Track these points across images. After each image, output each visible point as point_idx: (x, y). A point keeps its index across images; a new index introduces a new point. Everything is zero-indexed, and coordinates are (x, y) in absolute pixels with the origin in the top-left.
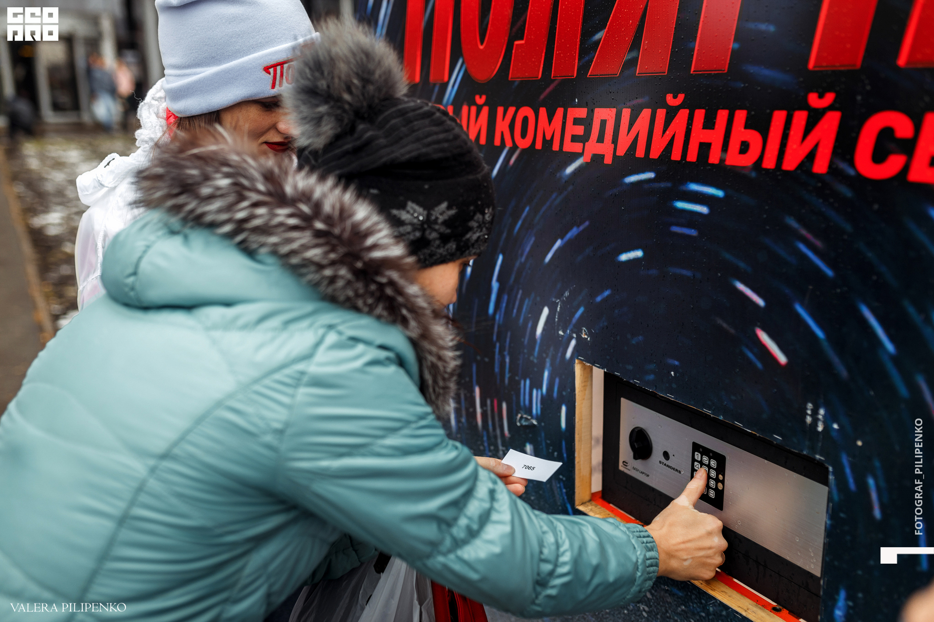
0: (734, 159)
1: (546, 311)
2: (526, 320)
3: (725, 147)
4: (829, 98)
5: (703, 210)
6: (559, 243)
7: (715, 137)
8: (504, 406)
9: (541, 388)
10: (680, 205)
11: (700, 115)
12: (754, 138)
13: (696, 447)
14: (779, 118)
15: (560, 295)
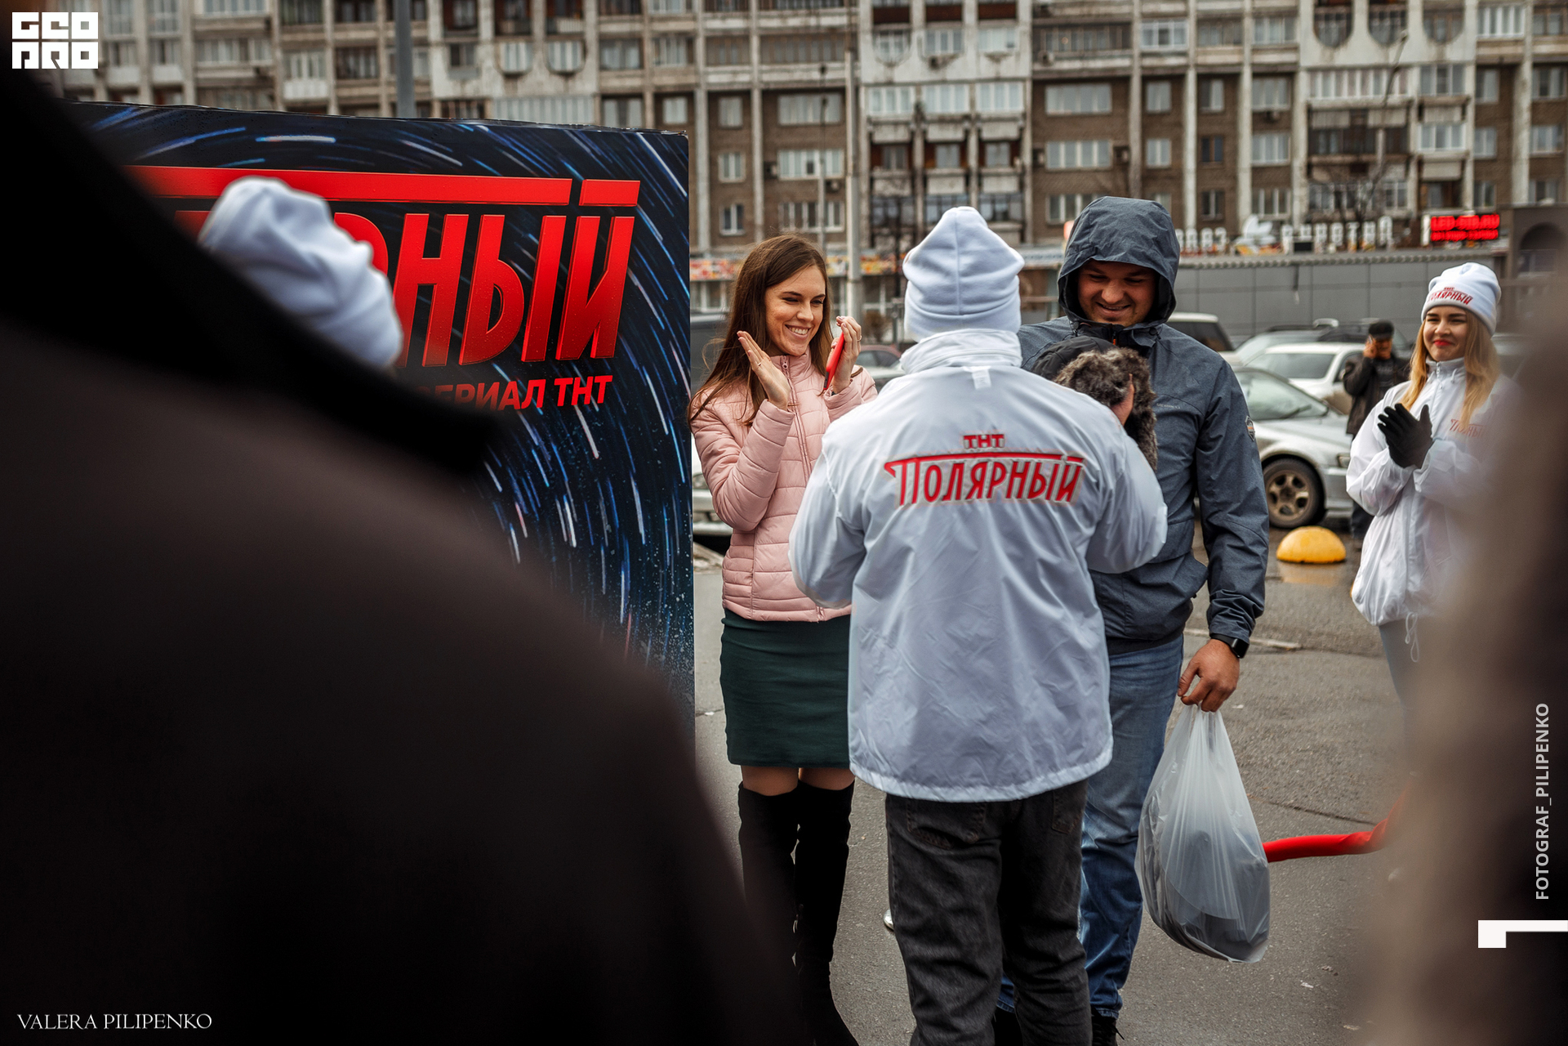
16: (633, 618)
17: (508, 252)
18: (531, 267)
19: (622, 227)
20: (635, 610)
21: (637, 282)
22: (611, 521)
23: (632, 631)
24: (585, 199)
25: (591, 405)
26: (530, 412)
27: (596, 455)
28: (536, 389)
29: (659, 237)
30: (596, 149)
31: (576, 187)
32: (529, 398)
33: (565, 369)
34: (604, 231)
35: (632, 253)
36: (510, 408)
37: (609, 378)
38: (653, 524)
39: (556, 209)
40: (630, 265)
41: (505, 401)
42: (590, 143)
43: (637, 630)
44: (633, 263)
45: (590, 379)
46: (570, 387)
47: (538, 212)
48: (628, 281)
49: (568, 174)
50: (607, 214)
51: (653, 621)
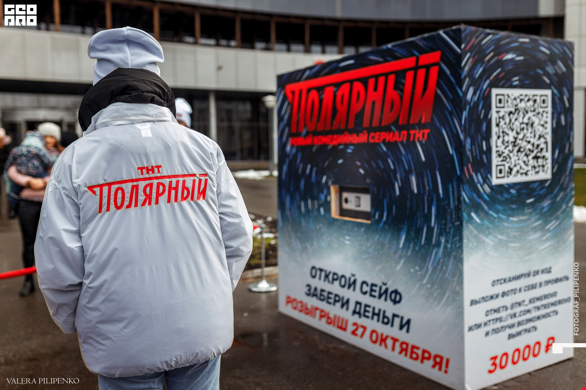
0: (355, 142)
1: (326, 177)
3: (354, 140)
4: (366, 131)
5: (351, 151)
7: (352, 138)
9: (324, 194)
10: (348, 151)
12: (357, 138)
13: (356, 197)
14: (360, 135)
15: (328, 173)
16: (437, 226)
17: (396, 87)
18: (402, 91)
19: (434, 71)
21: (439, 92)
22: (429, 185)
23: (437, 231)
25: (422, 141)
26: (402, 143)
27: (423, 159)
28: (404, 135)
29: (448, 72)
30: (425, 43)
31: (418, 59)
32: (401, 138)
33: (413, 127)
36: (396, 142)
37: (428, 131)
38: (446, 190)
39: (411, 69)
41: (395, 139)
42: (423, 42)
44: (439, 85)
45: (422, 131)
46: (415, 135)
47: (405, 71)
48: (436, 93)
49: (414, 55)
50: (427, 67)
51: (445, 229)
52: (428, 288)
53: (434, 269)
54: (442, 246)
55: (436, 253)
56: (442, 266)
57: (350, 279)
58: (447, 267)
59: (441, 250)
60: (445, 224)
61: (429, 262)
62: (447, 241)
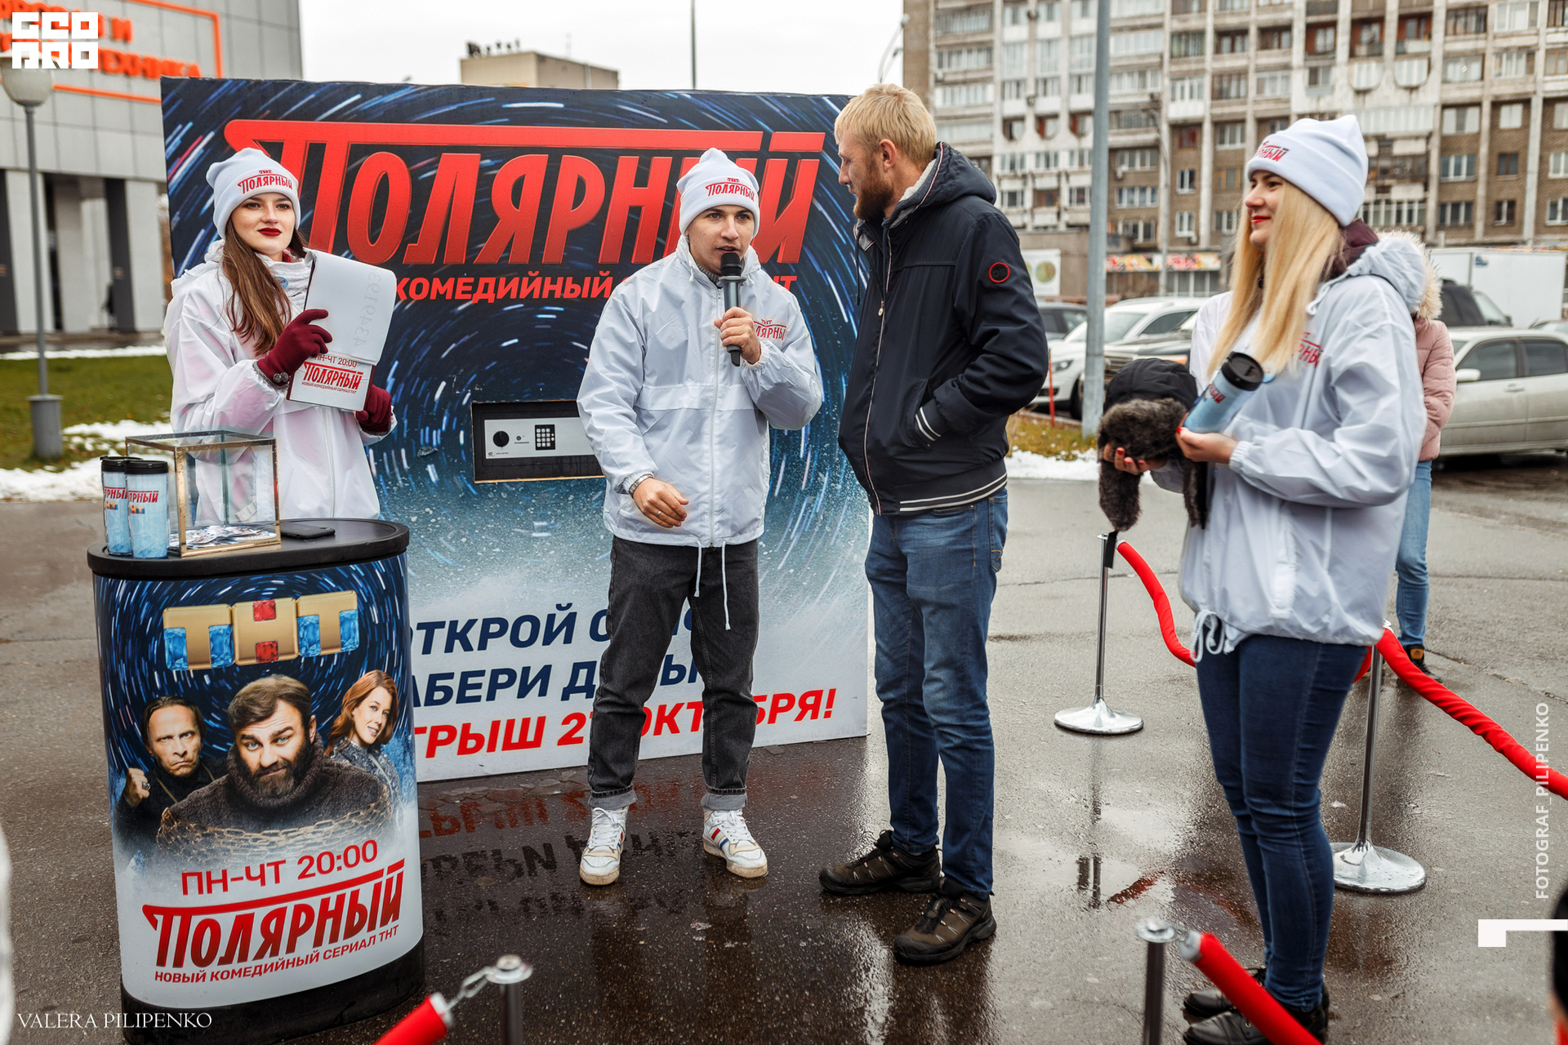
0: (567, 295)
1: (443, 384)
2: (424, 394)
3: (563, 291)
4: (608, 273)
5: (554, 316)
6: (453, 346)
7: (558, 288)
8: (403, 451)
9: (441, 427)
10: (540, 316)
11: (548, 280)
12: (577, 287)
13: (537, 427)
14: (587, 280)
15: (455, 373)
16: (813, 455)
19: (808, 167)
20: (813, 450)
21: (820, 208)
23: (811, 464)
24: (773, 147)
30: (785, 110)
31: (767, 138)
34: (791, 170)
35: (817, 187)
37: (794, 278)
39: (749, 154)
40: (815, 195)
42: (780, 105)
43: (815, 464)
44: (818, 193)
48: (813, 207)
49: (760, 128)
50: (793, 158)
51: (831, 459)
52: (789, 575)
53: (804, 536)
54: (823, 490)
55: (809, 505)
56: (823, 528)
57: (551, 618)
58: (833, 526)
59: (820, 498)
60: (831, 450)
61: (794, 523)
62: (834, 480)
